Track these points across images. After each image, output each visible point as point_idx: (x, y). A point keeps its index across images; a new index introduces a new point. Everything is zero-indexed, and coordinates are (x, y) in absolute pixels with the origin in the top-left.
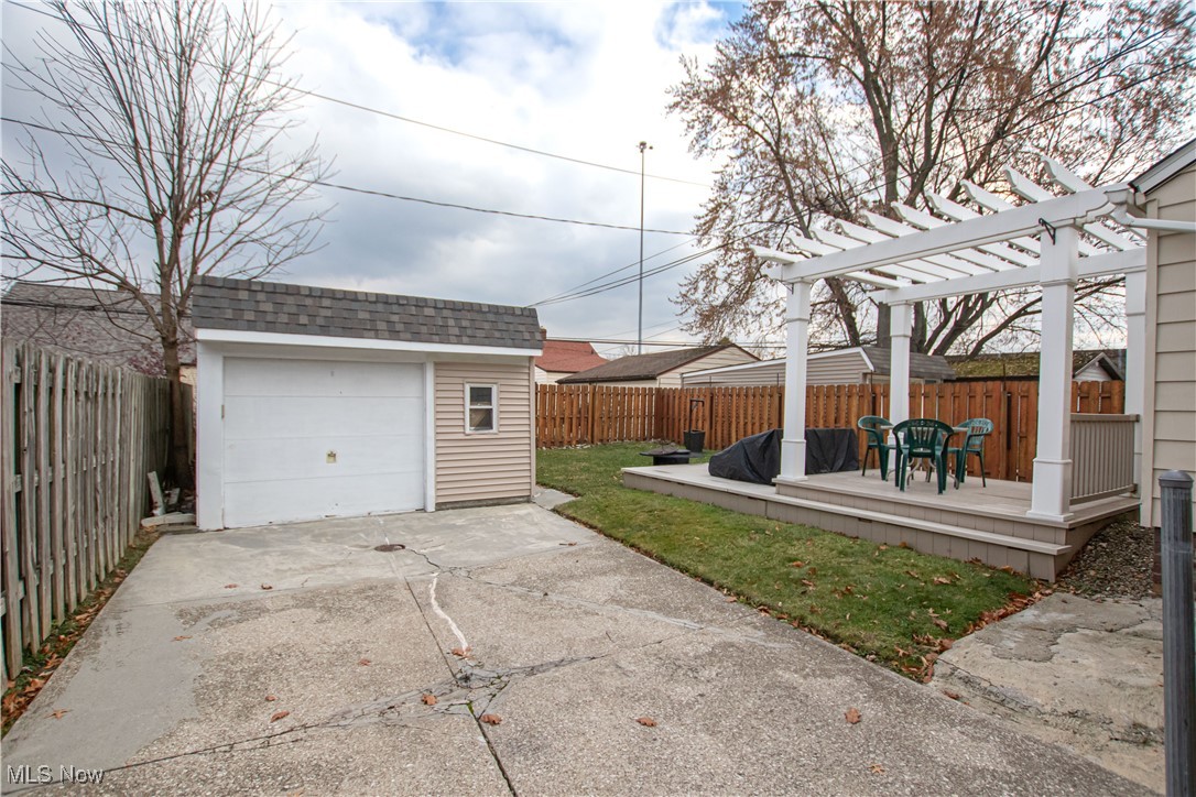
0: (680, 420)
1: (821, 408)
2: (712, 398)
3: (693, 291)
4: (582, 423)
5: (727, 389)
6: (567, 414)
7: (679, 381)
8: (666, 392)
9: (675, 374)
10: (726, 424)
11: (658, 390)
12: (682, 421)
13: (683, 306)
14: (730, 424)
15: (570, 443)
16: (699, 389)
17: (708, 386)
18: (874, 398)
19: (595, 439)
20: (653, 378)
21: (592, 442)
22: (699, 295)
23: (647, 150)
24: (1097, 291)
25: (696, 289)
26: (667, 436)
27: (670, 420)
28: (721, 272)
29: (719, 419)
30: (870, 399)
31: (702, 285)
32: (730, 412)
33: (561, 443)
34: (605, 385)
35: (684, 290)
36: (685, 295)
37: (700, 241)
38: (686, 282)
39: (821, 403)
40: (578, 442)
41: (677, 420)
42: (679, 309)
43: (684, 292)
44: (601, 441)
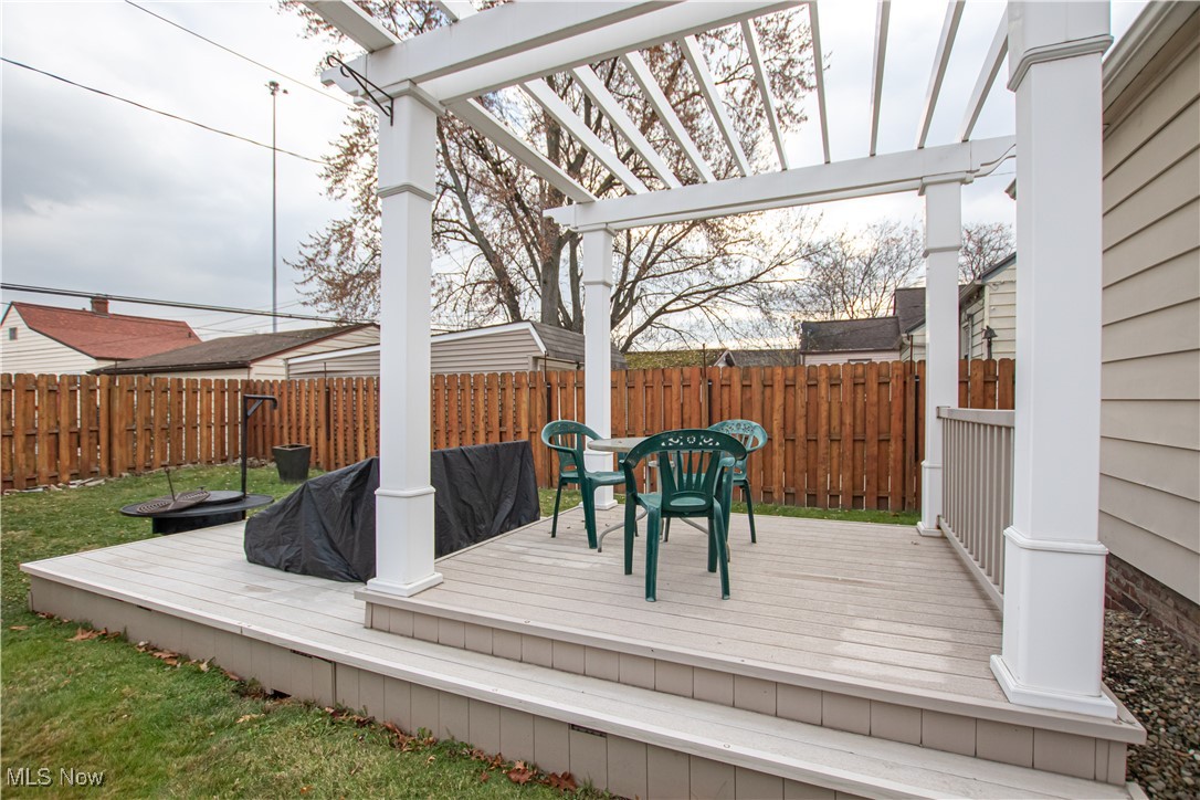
0: (282, 427)
1: (481, 405)
2: (328, 394)
3: (323, 256)
4: (85, 441)
5: (349, 380)
6: (42, 425)
7: (283, 371)
8: (259, 386)
9: (278, 361)
10: (350, 432)
11: (247, 384)
12: (285, 430)
13: (307, 271)
14: (356, 431)
15: (55, 479)
16: (309, 382)
17: (323, 375)
18: (549, 390)
19: (117, 466)
20: (244, 366)
21: (111, 473)
22: (332, 261)
23: (279, 93)
24: (716, 295)
25: (327, 253)
26: (264, 453)
27: (268, 429)
28: (358, 232)
29: (340, 425)
30: (545, 391)
31: (336, 247)
32: (354, 413)
33: (32, 482)
34: (169, 377)
35: (310, 253)
36: (312, 260)
37: (331, 190)
38: (313, 242)
39: (481, 399)
40: (75, 476)
41: (277, 429)
42: (300, 275)
43: (311, 256)
44: (132, 469)
